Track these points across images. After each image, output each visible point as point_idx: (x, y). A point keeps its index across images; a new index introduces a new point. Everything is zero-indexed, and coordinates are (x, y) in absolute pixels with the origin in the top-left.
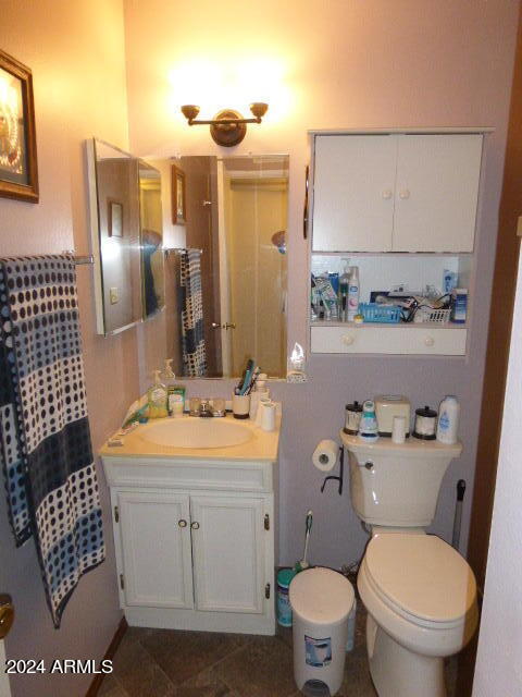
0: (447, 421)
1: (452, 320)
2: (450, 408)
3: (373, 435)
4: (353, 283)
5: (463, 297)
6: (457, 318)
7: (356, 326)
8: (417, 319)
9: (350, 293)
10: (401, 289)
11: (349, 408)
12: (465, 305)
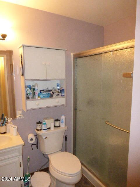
0: (63, 121)
1: (61, 96)
2: (63, 118)
3: (46, 130)
4: (36, 88)
5: (63, 90)
6: (63, 95)
7: (39, 100)
8: (54, 96)
9: (36, 91)
10: (47, 89)
11: (37, 123)
12: (64, 92)
